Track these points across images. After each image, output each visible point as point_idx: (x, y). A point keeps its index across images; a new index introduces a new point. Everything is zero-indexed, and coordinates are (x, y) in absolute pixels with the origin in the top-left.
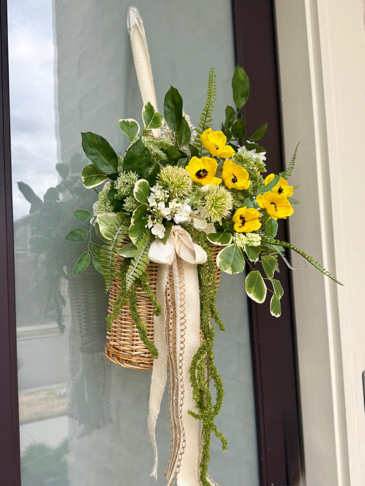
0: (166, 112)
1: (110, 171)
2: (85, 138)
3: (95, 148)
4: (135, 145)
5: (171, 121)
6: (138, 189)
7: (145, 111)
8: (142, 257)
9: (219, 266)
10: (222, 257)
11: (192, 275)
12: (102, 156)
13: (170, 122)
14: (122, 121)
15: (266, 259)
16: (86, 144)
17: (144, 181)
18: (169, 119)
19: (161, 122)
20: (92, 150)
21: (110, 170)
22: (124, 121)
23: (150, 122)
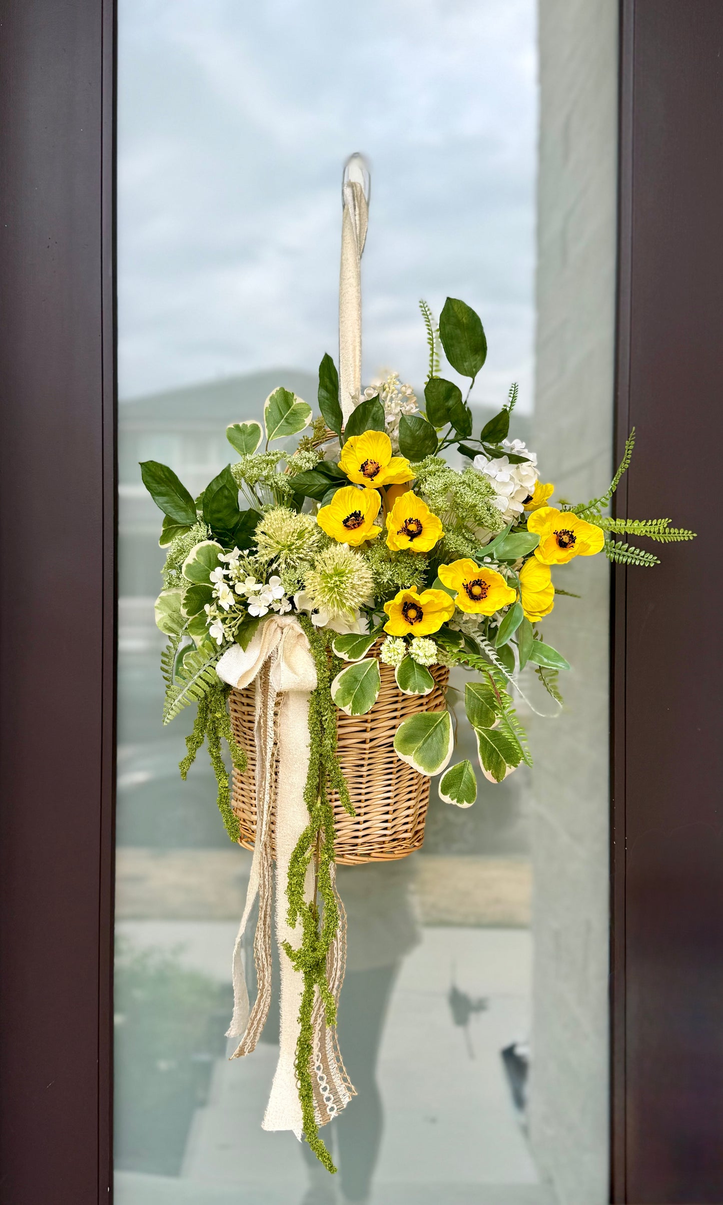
0: (323, 398)
1: (188, 521)
2: (147, 469)
3: (163, 484)
4: (219, 478)
5: (333, 415)
6: (194, 559)
7: (268, 406)
8: (205, 671)
9: (335, 698)
10: (343, 682)
11: (302, 709)
12: (175, 497)
13: (330, 415)
14: (233, 427)
15: (477, 689)
16: (149, 479)
17: (210, 544)
18: (329, 410)
19: (304, 421)
20: (161, 488)
21: (189, 519)
22: (237, 427)
23: (277, 426)
